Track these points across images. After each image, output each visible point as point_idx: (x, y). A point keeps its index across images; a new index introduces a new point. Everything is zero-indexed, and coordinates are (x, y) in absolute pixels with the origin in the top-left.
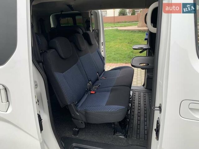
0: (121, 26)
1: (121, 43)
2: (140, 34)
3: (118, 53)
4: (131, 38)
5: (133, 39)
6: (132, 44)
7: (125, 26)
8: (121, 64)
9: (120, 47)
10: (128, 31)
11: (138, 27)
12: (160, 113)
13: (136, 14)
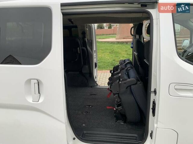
0: (100, 39)
1: (104, 53)
2: (119, 45)
3: (102, 62)
4: (111, 49)
5: (113, 49)
6: (113, 54)
7: (103, 38)
8: (106, 71)
9: (103, 56)
10: (108, 42)
11: (116, 39)
12: (155, 95)
13: (113, 28)
